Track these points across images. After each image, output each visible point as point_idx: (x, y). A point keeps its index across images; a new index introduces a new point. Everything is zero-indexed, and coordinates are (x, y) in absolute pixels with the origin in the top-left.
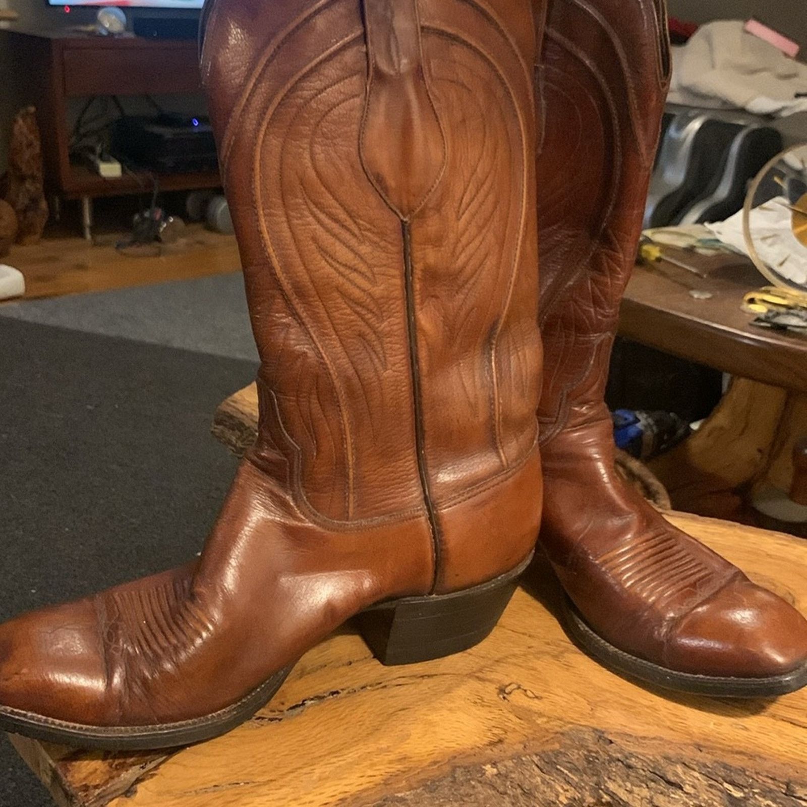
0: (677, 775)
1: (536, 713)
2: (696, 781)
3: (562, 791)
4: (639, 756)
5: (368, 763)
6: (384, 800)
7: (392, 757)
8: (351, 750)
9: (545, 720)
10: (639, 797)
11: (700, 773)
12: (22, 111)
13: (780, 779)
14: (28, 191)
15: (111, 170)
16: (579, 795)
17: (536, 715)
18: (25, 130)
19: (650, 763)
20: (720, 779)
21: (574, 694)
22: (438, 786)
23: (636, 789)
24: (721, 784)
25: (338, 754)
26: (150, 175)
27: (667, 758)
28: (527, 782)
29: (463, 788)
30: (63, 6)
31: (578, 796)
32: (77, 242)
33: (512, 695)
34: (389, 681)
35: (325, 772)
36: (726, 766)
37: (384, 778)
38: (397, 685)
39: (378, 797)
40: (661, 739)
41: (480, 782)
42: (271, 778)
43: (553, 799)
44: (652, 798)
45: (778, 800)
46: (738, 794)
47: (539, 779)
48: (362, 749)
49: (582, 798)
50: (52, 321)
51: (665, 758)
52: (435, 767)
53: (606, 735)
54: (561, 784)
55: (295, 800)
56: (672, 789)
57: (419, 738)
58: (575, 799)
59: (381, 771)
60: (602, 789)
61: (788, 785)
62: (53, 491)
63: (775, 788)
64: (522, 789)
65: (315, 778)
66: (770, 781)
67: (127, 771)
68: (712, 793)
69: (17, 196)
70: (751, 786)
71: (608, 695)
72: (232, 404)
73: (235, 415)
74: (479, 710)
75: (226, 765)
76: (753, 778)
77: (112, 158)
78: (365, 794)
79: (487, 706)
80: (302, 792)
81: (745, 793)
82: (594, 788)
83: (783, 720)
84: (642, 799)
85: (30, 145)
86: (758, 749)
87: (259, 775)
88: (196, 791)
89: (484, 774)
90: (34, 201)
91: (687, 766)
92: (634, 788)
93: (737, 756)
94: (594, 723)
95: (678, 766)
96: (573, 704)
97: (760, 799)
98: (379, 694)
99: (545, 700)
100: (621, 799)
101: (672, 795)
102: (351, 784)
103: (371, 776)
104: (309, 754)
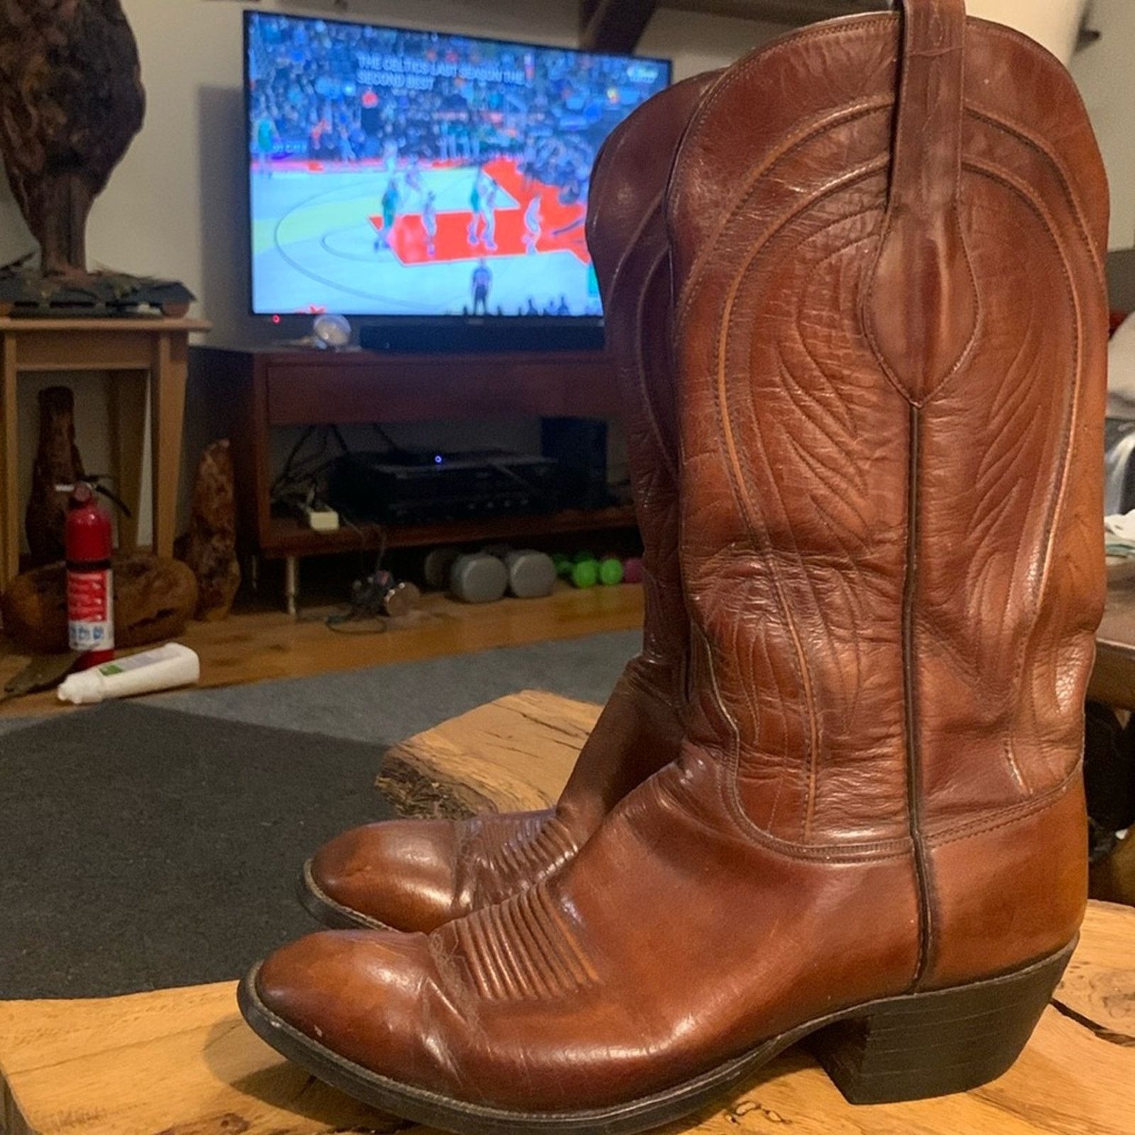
12: (214, 446)
14: (215, 549)
15: (325, 521)
18: (215, 470)
26: (377, 527)
30: (271, 315)
32: (276, 617)
33: (746, 1117)
50: (231, 715)
62: (202, 933)
69: (201, 556)
71: (895, 1122)
72: (406, 748)
73: (406, 761)
77: (327, 507)
85: (221, 489)
90: (223, 563)
99: (795, 1126)
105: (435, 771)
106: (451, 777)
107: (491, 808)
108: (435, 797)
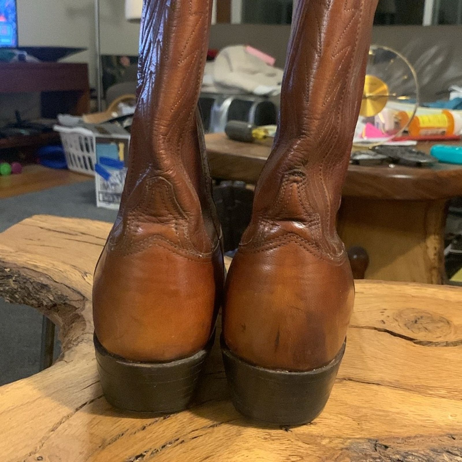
1: (318, 436)
4: (413, 453)
9: (327, 440)
17: (319, 438)
19: (424, 457)
21: (339, 415)
27: (434, 450)
34: (184, 435)
38: (193, 438)
40: (422, 436)
51: (432, 450)
53: (380, 442)
74: (271, 444)
79: (277, 439)
91: (451, 453)
94: (366, 434)
95: (444, 455)
96: (342, 423)
98: (181, 448)
105: (4, 262)
106: (15, 264)
107: (48, 278)
108: (9, 277)
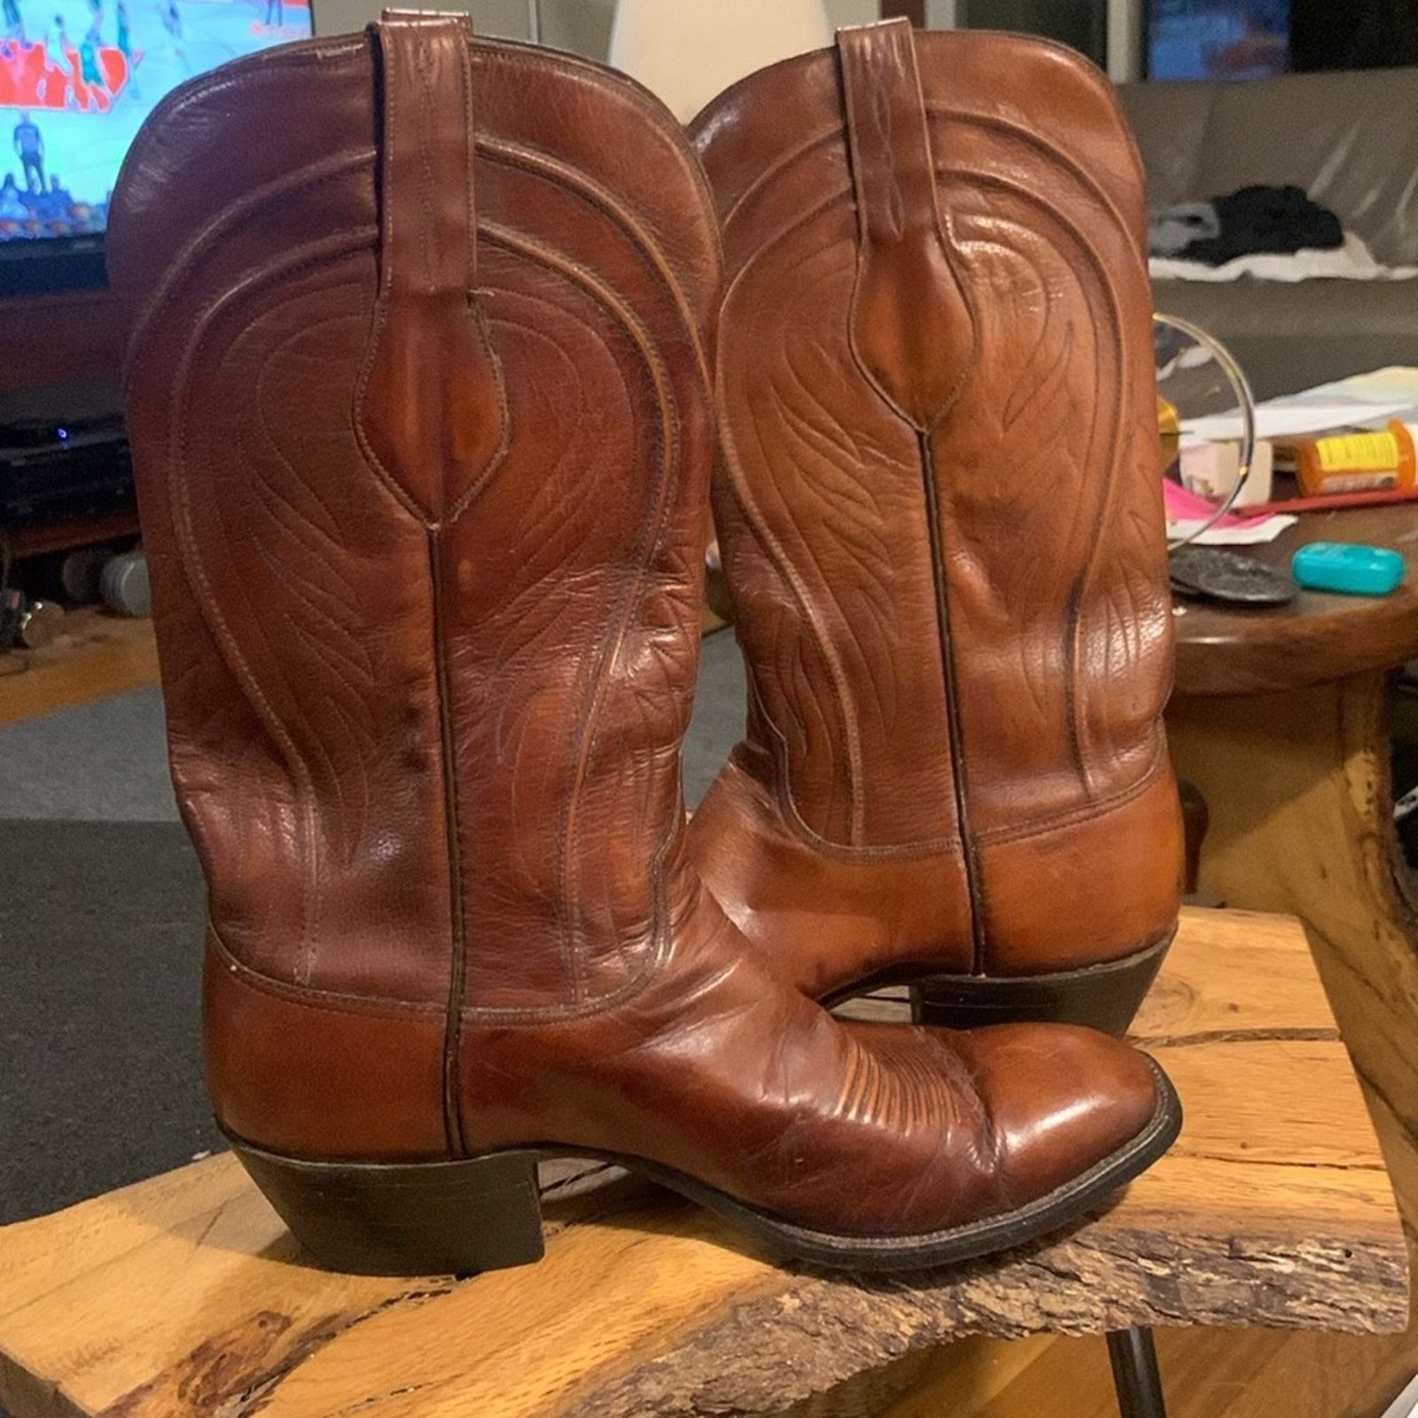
0: (1069, 1260)
2: (1098, 1265)
3: (902, 1317)
5: (600, 1325)
6: (639, 1371)
7: (636, 1310)
8: (572, 1311)
10: (1018, 1304)
11: (1102, 1251)
13: (1218, 1237)
16: (930, 1319)
20: (1133, 1255)
22: (715, 1339)
23: (1012, 1293)
24: (1136, 1262)
25: (552, 1322)
28: (848, 1312)
29: (754, 1334)
31: (927, 1319)
35: (537, 1350)
36: (1137, 1235)
37: (629, 1340)
39: (627, 1368)
41: (777, 1323)
42: (454, 1374)
43: (890, 1331)
44: (1037, 1301)
45: (1221, 1269)
46: (1162, 1271)
47: (864, 1304)
48: (588, 1309)
49: (935, 1321)
52: (706, 1312)
54: (900, 1307)
55: (500, 1395)
56: (1064, 1283)
57: (672, 1277)
58: (924, 1326)
59: (623, 1332)
60: (961, 1303)
61: (1230, 1242)
63: (1215, 1252)
64: (842, 1323)
65: (522, 1361)
66: (1203, 1243)
67: (222, 1404)
68: (1124, 1278)
70: (1179, 1257)
75: (378, 1369)
76: (1178, 1244)
78: (607, 1368)
80: (509, 1383)
81: (1172, 1268)
82: (949, 1303)
83: (1207, 1157)
84: (1024, 1305)
86: (1178, 1203)
87: (434, 1373)
88: (341, 1412)
89: (781, 1310)
92: (1009, 1291)
93: (1152, 1218)
97: (1195, 1273)
100: (992, 1312)
101: (1068, 1292)
102: (582, 1359)
103: (609, 1342)
104: (506, 1329)
